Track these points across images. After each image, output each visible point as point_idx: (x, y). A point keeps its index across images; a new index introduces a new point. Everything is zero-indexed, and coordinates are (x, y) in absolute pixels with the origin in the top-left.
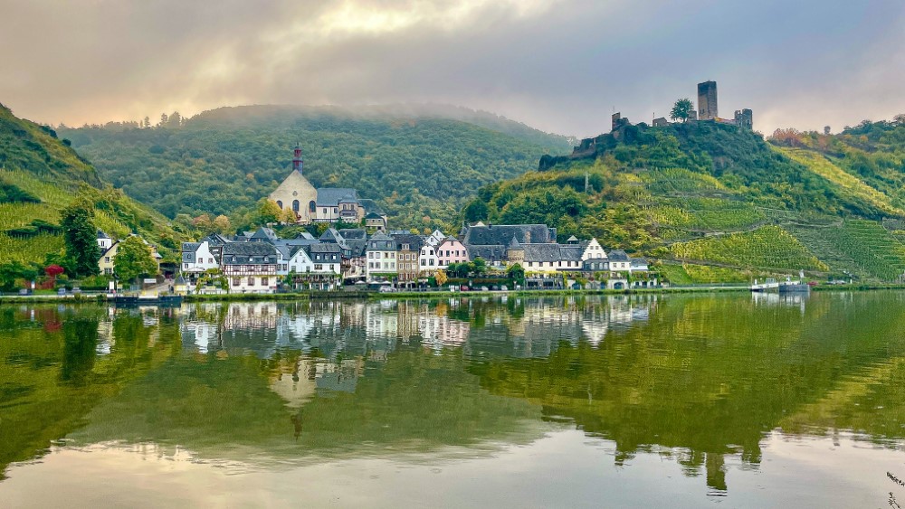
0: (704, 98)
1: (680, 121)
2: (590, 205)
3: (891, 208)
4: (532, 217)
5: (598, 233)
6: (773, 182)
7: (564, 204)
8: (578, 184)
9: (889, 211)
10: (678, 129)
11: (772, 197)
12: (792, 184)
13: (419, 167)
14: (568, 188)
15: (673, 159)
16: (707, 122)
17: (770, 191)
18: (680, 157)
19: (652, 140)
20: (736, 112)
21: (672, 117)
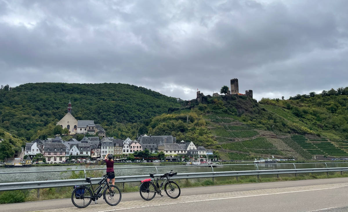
0: (233, 85)
1: (224, 94)
2: (189, 128)
3: (309, 130)
4: (166, 133)
5: (193, 140)
6: (262, 119)
7: (179, 128)
8: (184, 119)
9: (308, 131)
10: (223, 98)
11: (261, 125)
12: (269, 120)
13: (116, 110)
14: (180, 121)
15: (222, 110)
16: (235, 95)
17: (260, 123)
18: (224, 109)
19: (213, 102)
20: (246, 91)
21: (221, 93)
